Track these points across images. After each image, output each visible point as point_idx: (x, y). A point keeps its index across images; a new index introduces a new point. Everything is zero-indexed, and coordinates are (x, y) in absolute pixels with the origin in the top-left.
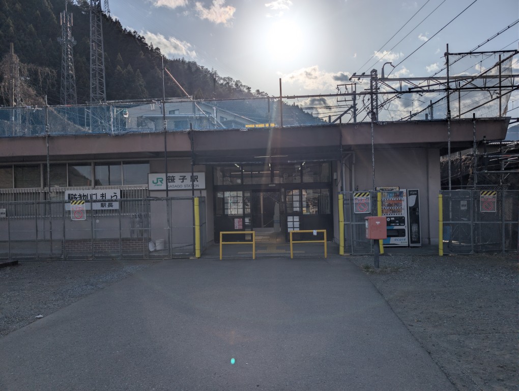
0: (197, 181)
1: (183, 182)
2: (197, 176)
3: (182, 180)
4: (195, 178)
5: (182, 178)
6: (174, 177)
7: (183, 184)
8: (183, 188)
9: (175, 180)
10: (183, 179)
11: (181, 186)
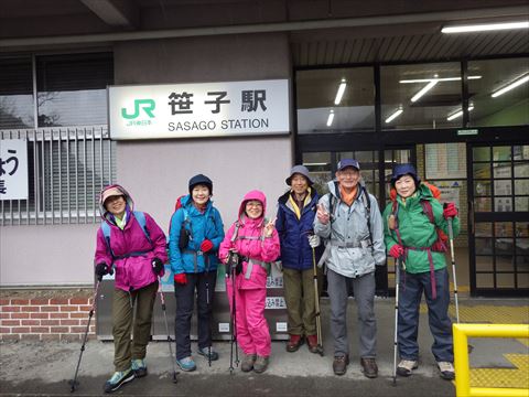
0: (264, 109)
1: (217, 111)
2: (263, 92)
3: (214, 107)
4: (257, 99)
5: (214, 98)
6: (188, 96)
7: (218, 118)
8: (218, 132)
9: (192, 107)
10: (218, 102)
11: (212, 125)
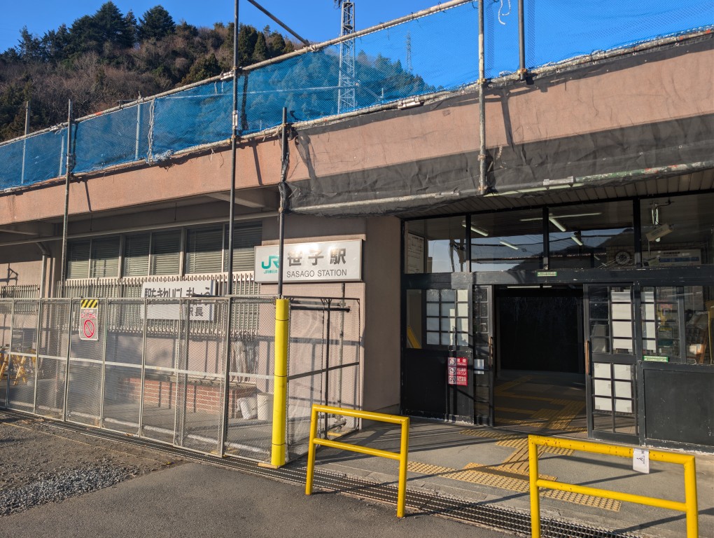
0: (344, 262)
1: (316, 264)
2: (344, 250)
3: (314, 261)
4: (340, 255)
7: (316, 269)
10: (317, 258)
11: (312, 273)
